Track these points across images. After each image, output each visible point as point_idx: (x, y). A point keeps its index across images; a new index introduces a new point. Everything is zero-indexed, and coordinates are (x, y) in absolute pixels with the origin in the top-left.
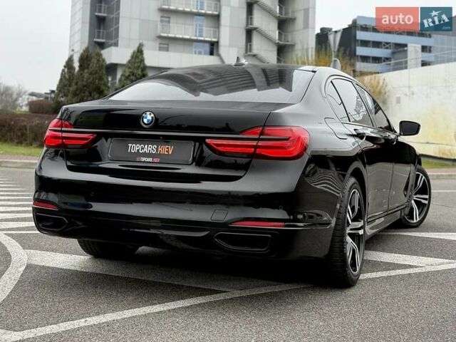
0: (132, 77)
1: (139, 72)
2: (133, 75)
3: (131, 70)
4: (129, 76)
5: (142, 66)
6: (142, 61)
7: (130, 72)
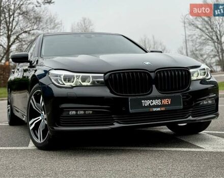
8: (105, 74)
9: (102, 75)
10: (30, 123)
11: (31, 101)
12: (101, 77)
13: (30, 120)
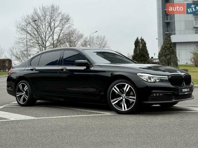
0: (165, 48)
1: (169, 46)
2: (166, 47)
3: (165, 45)
4: (164, 48)
5: (170, 43)
6: (170, 40)
7: (165, 46)
8: (168, 76)
9: (167, 77)
10: (112, 101)
11: (113, 89)
12: (166, 78)
13: (112, 99)
